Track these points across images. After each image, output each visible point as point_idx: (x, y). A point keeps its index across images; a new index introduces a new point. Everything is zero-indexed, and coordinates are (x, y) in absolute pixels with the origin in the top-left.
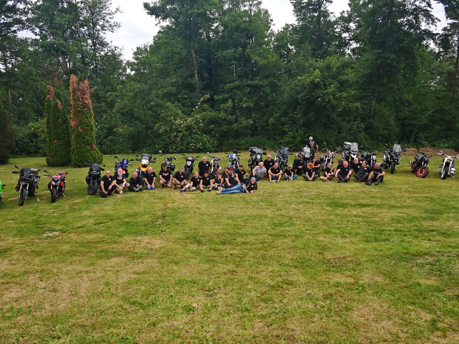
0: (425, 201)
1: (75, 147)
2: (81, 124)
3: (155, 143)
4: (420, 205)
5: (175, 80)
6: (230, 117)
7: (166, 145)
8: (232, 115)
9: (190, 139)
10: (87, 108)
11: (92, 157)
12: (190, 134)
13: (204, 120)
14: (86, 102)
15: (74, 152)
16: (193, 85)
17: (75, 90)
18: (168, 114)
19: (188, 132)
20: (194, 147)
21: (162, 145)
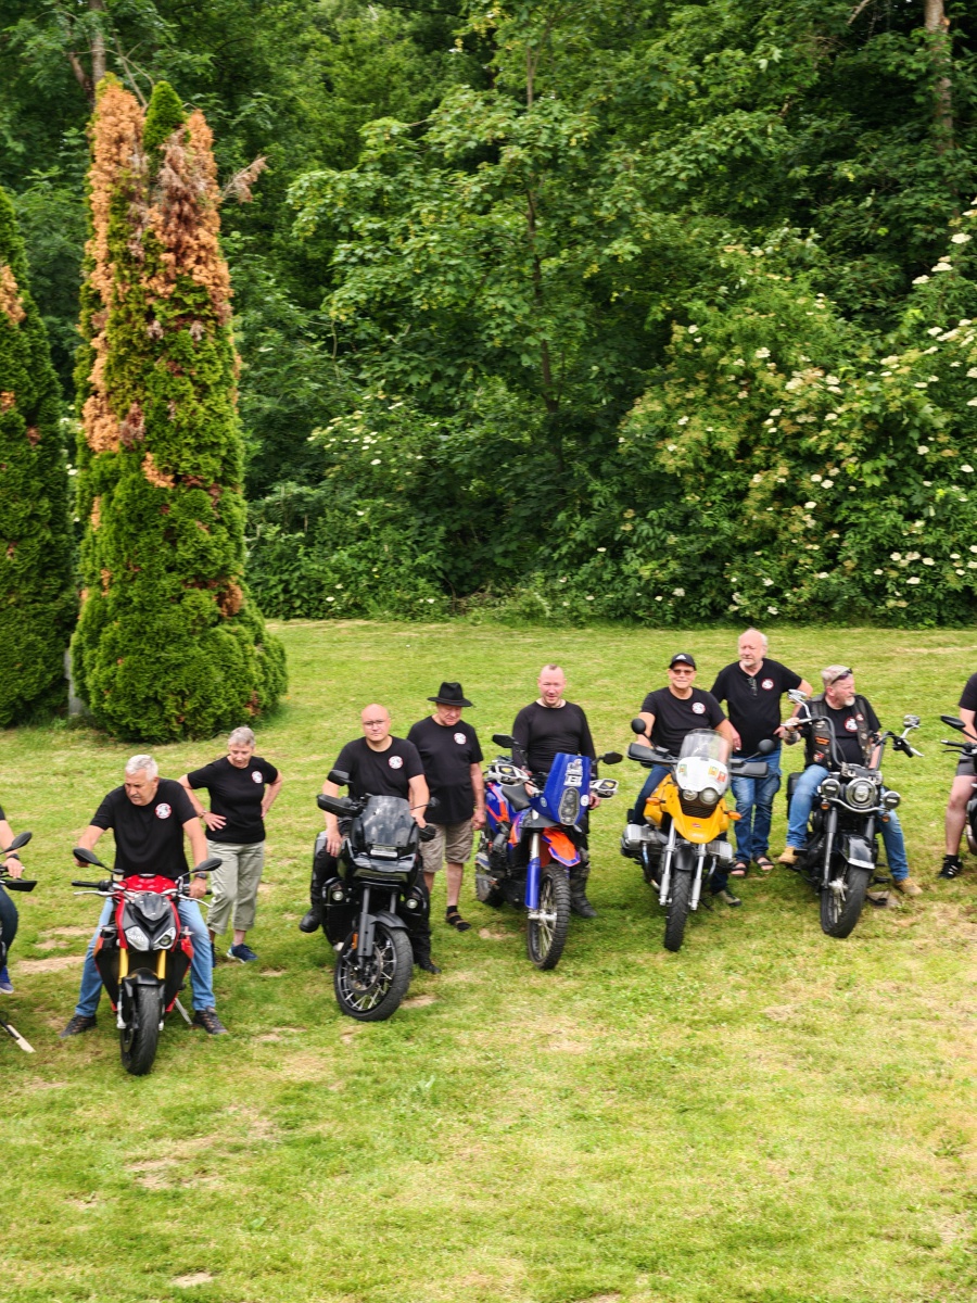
1: (110, 594)
2: (159, 432)
3: (626, 542)
5: (777, 54)
7: (708, 557)
9: (891, 518)
10: (204, 319)
11: (226, 666)
12: (894, 481)
14: (201, 276)
15: (105, 637)
16: (911, 87)
17: (129, 196)
18: (732, 327)
19: (884, 461)
20: (925, 578)
21: (676, 557)
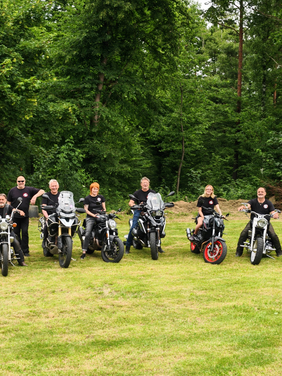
0: (235, 317)
4: (227, 327)
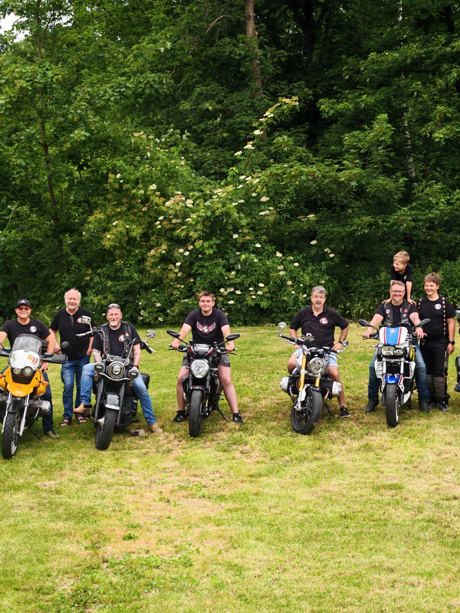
3: (87, 285)
5: (169, 45)
6: (383, 181)
7: (128, 292)
8: (388, 172)
9: (219, 270)
12: (221, 252)
13: (276, 194)
18: (138, 174)
19: (214, 241)
20: (236, 301)
21: (112, 293)
